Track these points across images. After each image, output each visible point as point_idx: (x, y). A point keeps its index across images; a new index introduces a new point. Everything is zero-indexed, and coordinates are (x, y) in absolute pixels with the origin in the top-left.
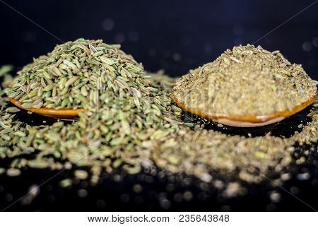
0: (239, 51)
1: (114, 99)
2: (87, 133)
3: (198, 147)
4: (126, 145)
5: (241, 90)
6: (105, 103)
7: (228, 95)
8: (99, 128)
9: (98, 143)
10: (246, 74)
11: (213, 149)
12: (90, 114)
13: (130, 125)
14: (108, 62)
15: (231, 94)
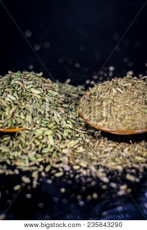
0: (122, 84)
1: (42, 119)
2: (27, 146)
3: (98, 153)
4: (52, 153)
5: (125, 113)
6: (36, 123)
7: (116, 116)
8: (34, 142)
9: (34, 153)
10: (127, 102)
11: (108, 155)
12: (27, 132)
13: (54, 138)
14: (36, 92)
15: (118, 116)
